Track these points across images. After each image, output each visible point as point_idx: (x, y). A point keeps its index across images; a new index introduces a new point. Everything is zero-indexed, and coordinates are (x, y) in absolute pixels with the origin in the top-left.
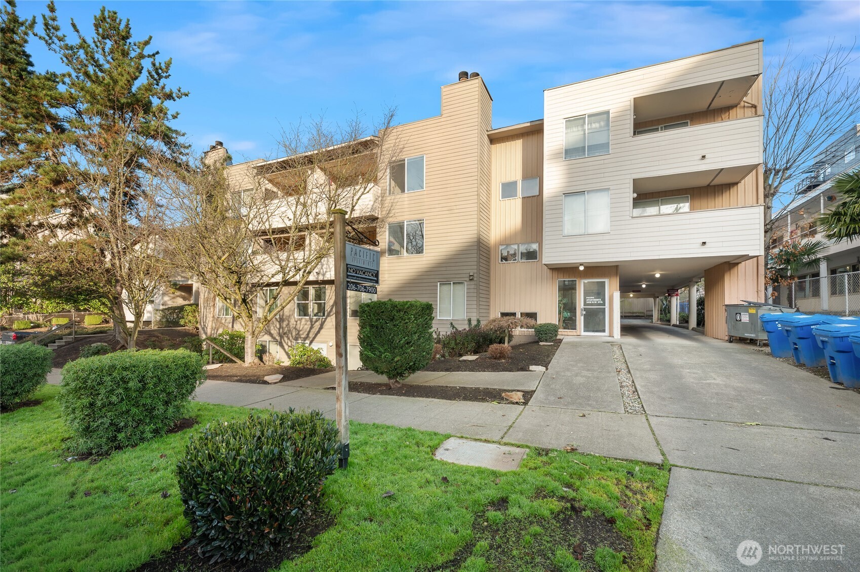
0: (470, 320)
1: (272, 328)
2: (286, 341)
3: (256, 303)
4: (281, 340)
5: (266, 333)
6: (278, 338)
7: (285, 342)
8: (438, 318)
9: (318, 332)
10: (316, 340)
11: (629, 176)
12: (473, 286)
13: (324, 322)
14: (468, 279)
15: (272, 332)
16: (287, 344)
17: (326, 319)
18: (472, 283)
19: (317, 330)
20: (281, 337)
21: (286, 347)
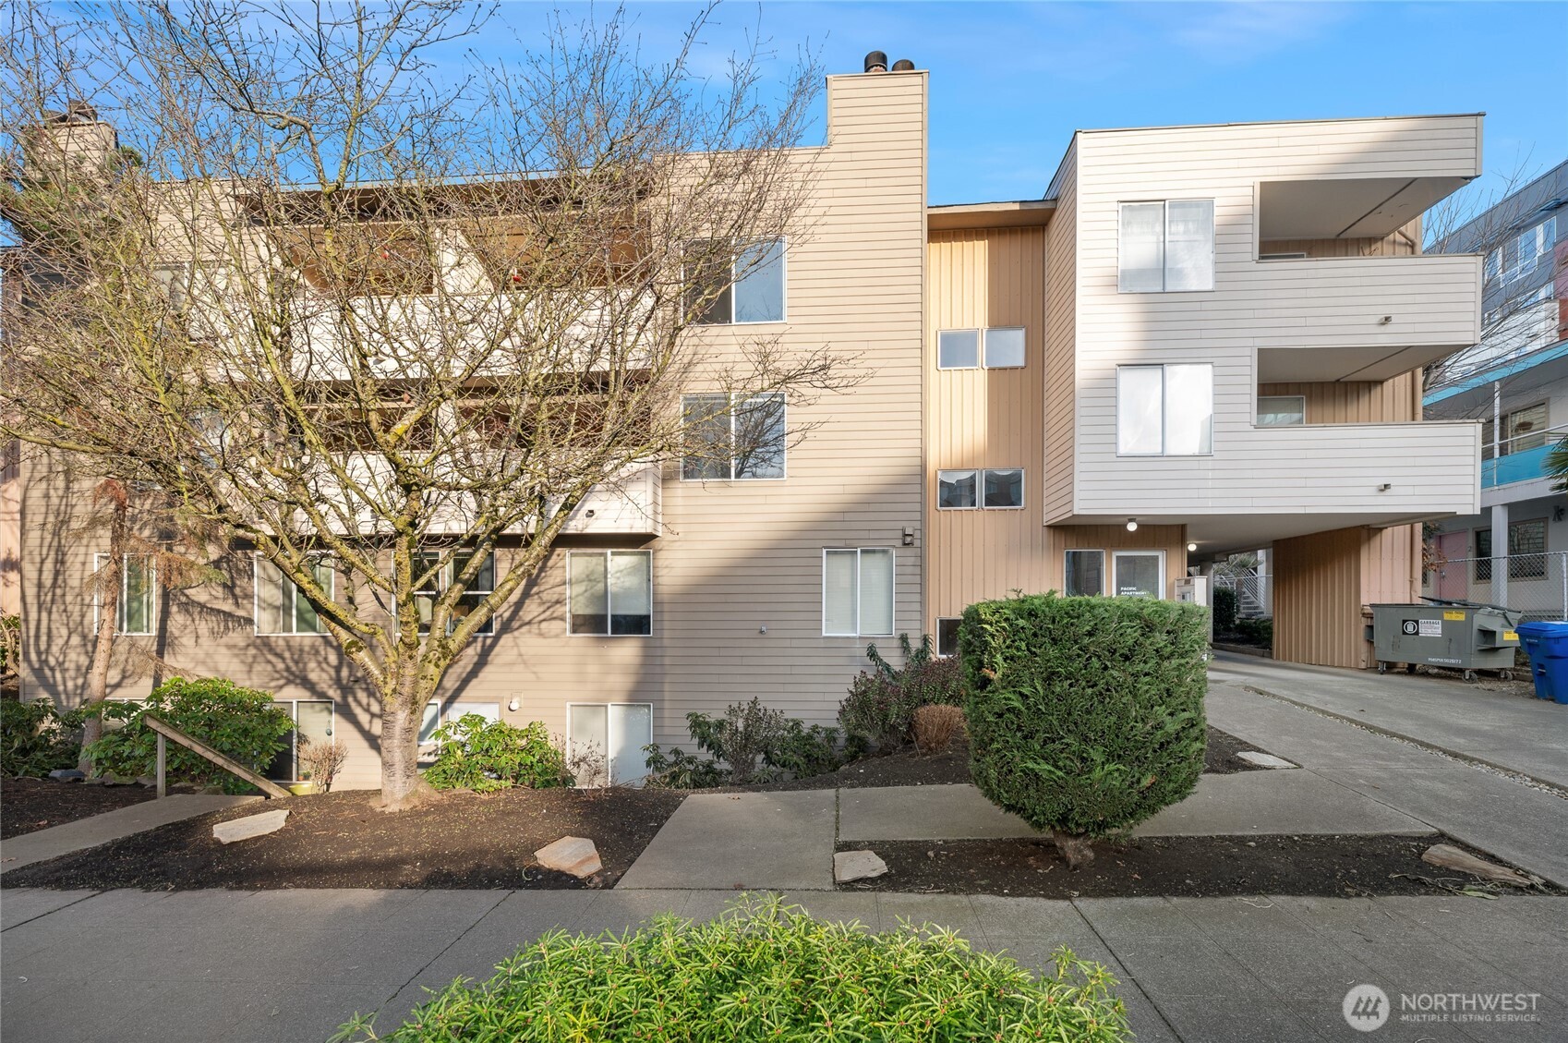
0: (904, 639)
1: (312, 665)
2: (364, 700)
3: (249, 596)
4: (344, 697)
5: (289, 682)
6: (334, 694)
7: (359, 704)
8: (824, 634)
9: (474, 673)
10: (464, 694)
11: (1250, 342)
12: (911, 561)
13: (493, 646)
14: (899, 543)
15: (313, 676)
16: (367, 710)
17: (497, 639)
18: (909, 551)
19: (469, 669)
20: (346, 690)
21: (364, 718)
